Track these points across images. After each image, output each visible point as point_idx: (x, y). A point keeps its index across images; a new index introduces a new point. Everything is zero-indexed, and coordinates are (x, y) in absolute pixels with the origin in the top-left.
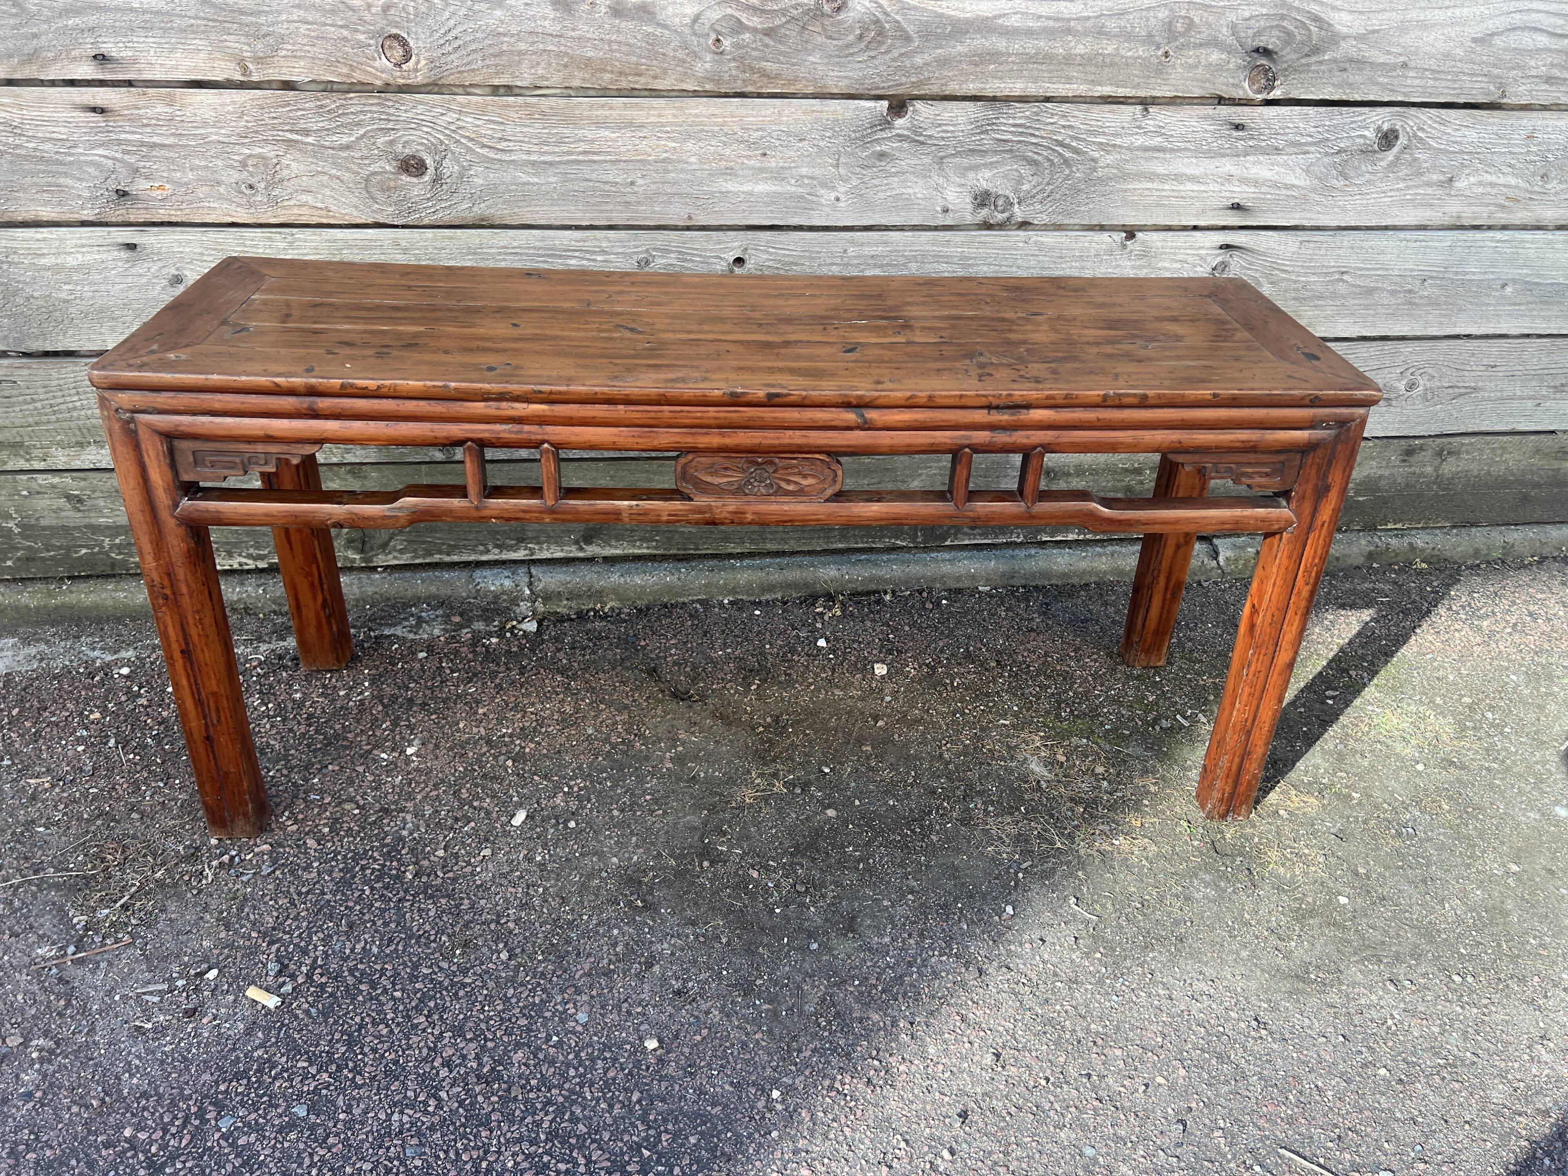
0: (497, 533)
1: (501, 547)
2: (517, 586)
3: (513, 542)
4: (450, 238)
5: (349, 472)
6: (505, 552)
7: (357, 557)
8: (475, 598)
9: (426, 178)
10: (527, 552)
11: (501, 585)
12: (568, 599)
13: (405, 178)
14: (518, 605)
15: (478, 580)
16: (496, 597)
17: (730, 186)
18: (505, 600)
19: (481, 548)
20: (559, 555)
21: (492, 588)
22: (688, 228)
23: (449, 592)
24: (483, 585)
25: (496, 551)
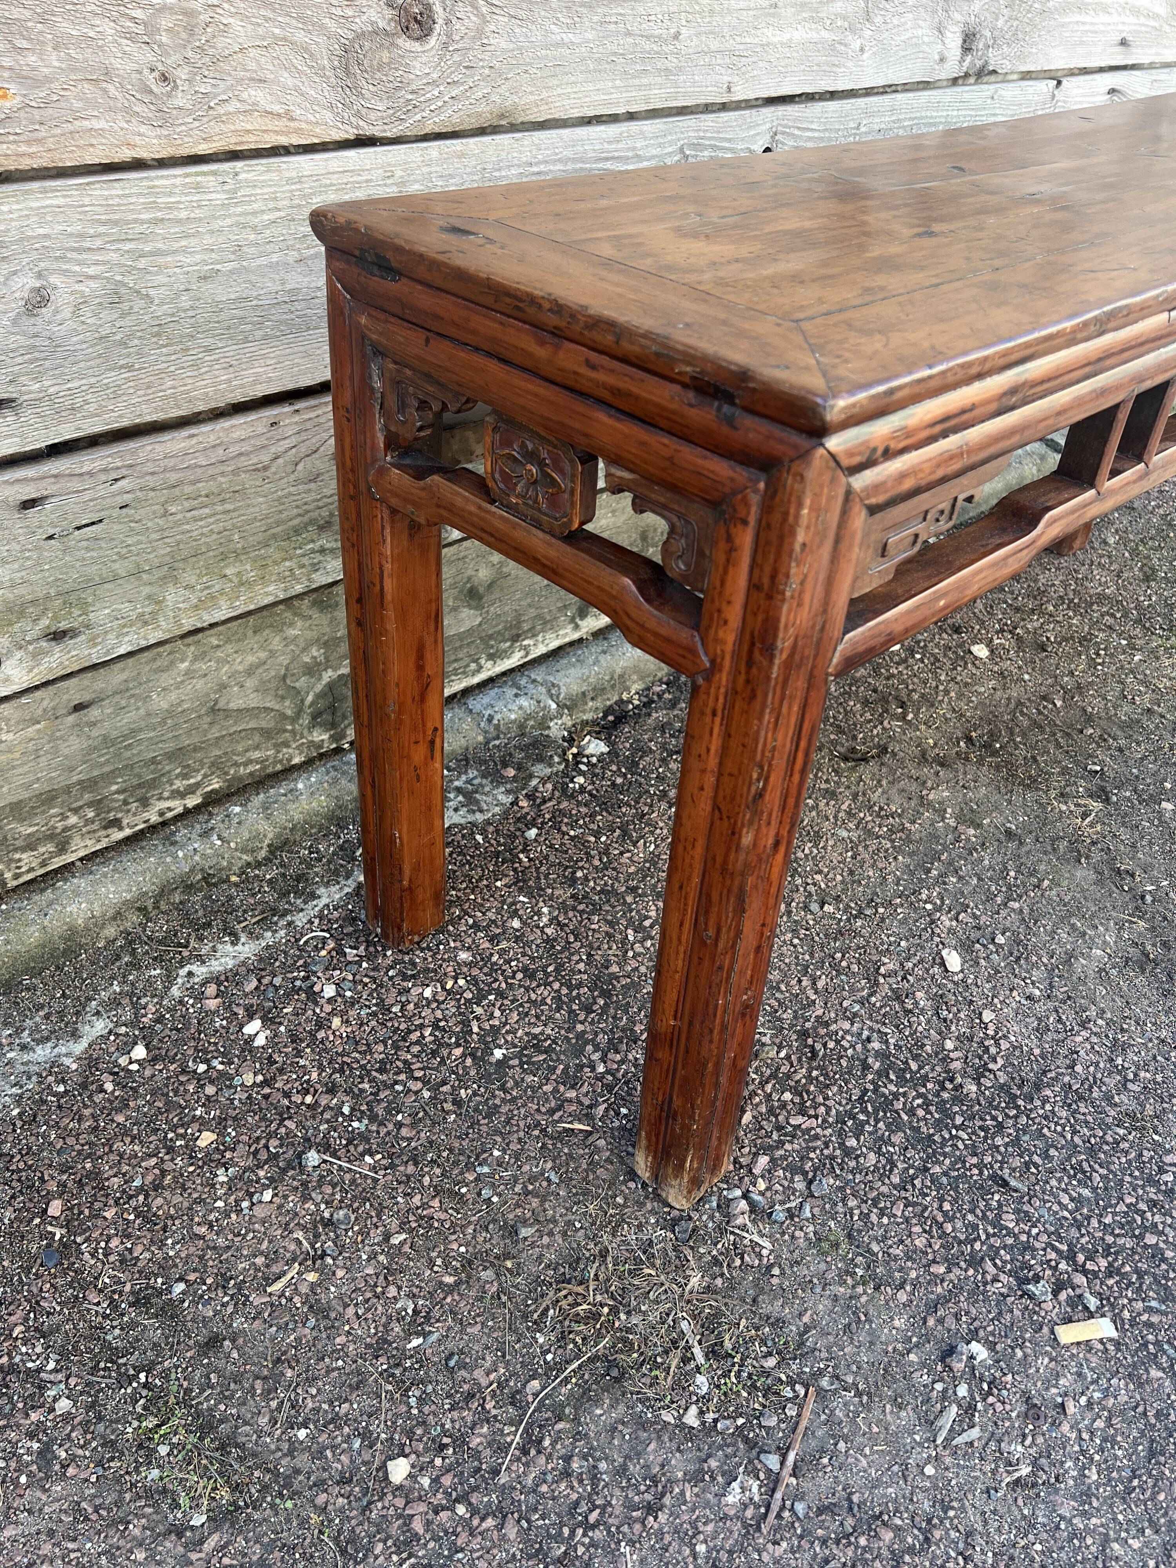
0: (491, 637)
1: (491, 657)
2: (539, 702)
3: (508, 644)
4: (462, 155)
5: (314, 603)
6: (499, 661)
7: (325, 737)
8: (498, 738)
9: (433, 41)
10: (522, 653)
11: (521, 708)
12: (592, 699)
13: (403, 42)
14: (549, 728)
15: (487, 713)
16: (522, 726)
17: (771, 35)
18: (532, 727)
19: (473, 666)
20: (554, 644)
21: (513, 717)
22: (724, 107)
23: (463, 742)
24: (498, 717)
25: (489, 664)
